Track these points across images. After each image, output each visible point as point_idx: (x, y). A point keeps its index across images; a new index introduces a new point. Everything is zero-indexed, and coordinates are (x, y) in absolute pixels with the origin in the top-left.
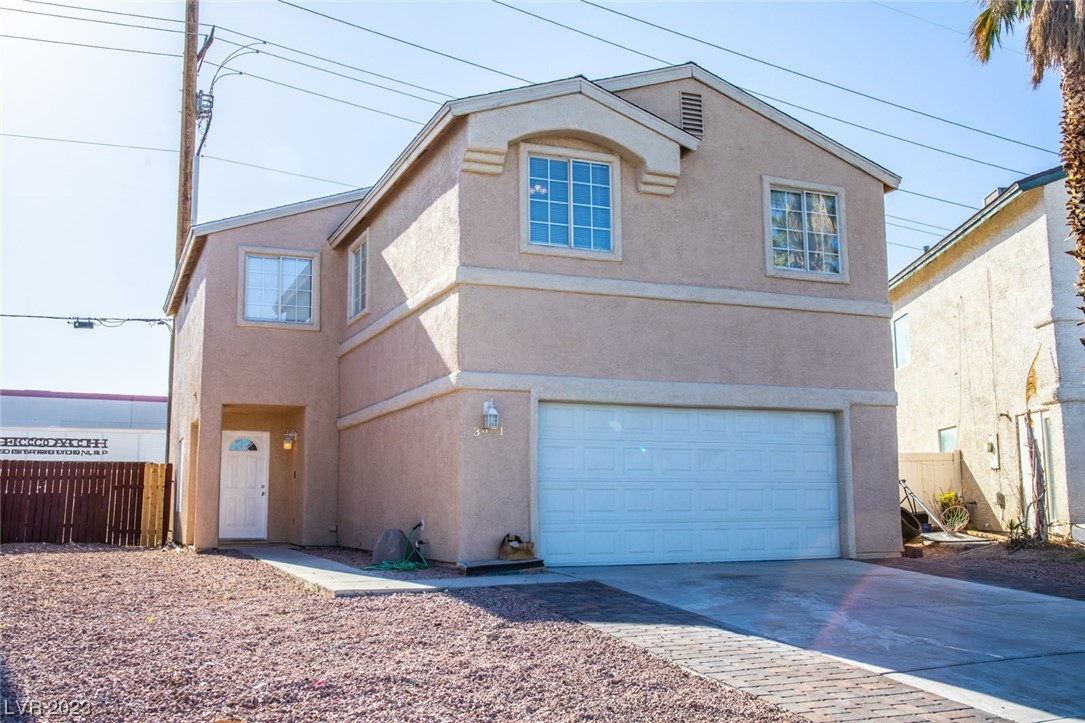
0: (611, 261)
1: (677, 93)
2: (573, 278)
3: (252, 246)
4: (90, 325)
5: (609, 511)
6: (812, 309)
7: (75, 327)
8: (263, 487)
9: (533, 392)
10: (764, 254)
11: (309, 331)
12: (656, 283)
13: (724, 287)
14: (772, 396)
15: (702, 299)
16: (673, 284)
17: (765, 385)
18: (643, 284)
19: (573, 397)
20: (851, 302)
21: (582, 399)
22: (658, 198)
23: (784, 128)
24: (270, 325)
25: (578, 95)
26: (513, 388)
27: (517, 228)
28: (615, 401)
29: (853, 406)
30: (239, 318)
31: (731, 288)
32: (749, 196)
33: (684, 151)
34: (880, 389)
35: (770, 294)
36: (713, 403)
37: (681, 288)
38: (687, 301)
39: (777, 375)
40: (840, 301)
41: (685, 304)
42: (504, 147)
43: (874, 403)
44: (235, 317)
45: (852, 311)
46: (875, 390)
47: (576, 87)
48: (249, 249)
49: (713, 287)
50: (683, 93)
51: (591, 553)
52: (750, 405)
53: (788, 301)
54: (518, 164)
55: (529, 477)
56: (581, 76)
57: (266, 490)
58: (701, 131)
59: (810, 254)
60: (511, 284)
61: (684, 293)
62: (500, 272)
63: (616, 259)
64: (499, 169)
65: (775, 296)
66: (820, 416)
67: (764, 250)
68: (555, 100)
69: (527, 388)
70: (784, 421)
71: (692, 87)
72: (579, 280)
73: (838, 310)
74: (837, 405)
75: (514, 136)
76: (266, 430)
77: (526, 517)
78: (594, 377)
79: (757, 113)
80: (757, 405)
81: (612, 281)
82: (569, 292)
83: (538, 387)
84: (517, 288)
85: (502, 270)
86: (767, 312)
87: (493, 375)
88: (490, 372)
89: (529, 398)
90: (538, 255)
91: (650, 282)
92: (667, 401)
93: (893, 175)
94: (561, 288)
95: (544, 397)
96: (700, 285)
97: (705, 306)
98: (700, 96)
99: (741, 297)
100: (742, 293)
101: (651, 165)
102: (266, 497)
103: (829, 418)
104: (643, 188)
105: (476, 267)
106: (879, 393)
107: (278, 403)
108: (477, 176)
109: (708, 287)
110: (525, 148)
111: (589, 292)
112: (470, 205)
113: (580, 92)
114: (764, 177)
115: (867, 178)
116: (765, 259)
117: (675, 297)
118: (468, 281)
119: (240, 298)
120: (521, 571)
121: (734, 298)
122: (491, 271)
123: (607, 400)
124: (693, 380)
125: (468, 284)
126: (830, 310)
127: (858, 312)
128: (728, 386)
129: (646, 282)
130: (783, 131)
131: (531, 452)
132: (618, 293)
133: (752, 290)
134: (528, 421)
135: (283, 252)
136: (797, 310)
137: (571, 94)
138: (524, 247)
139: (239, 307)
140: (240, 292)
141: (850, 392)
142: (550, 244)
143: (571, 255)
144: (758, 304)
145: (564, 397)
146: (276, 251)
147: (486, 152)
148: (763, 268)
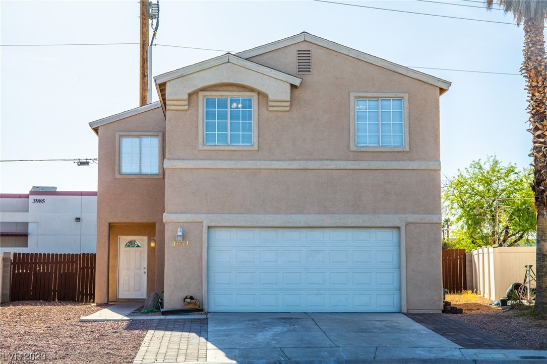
0: (251, 151)
1: (295, 51)
2: (228, 162)
3: (123, 131)
4: (87, 163)
5: (251, 284)
6: (381, 168)
7: (78, 165)
8: (145, 268)
9: (205, 223)
10: (350, 138)
11: (157, 179)
12: (279, 160)
13: (322, 160)
14: (351, 220)
15: (307, 167)
16: (289, 160)
17: (348, 214)
18: (270, 162)
19: (227, 224)
20: (409, 162)
21: (232, 225)
22: (281, 113)
23: (366, 62)
24: (134, 177)
25: (229, 64)
26: (194, 221)
27: (197, 138)
28: (251, 226)
29: (407, 224)
30: (117, 173)
31: (327, 160)
32: (341, 105)
33: (293, 87)
34: (429, 213)
35: (353, 162)
36: (311, 225)
37: (294, 162)
38: (297, 169)
39: (356, 207)
40: (402, 163)
41: (297, 171)
42: (186, 97)
43: (423, 222)
44: (115, 173)
45: (410, 168)
46: (425, 214)
47: (227, 59)
48: (121, 133)
49: (316, 160)
50: (298, 51)
51: (239, 306)
52: (336, 225)
53: (364, 165)
54: (198, 103)
55: (202, 266)
56: (229, 53)
57: (146, 270)
58: (310, 71)
59: (382, 135)
60: (194, 167)
61: (295, 165)
62: (187, 161)
63: (254, 149)
64: (186, 108)
65: (355, 162)
66: (389, 230)
67: (349, 136)
68: (215, 68)
69: (201, 220)
70: (363, 234)
71: (304, 47)
72: (232, 162)
73: (399, 168)
74: (397, 224)
75: (191, 90)
76: (145, 235)
77: (201, 287)
78: (240, 213)
79: (348, 55)
80: (340, 225)
81: (251, 161)
82: (226, 169)
83: (206, 220)
84: (197, 169)
85: (189, 160)
86: (351, 172)
87: (183, 215)
88: (181, 213)
89: (202, 226)
90: (209, 150)
91: (275, 160)
92: (283, 225)
93: (445, 82)
94: (222, 167)
95: (210, 225)
96: (307, 160)
97: (310, 171)
98: (310, 51)
99: (333, 165)
100: (333, 162)
101: (270, 97)
102: (146, 274)
103: (395, 231)
104: (270, 109)
105: (175, 159)
106: (427, 216)
107: (139, 221)
108: (175, 112)
109: (311, 160)
110: (201, 94)
111: (238, 168)
112: (171, 127)
113: (229, 62)
114: (351, 94)
115: (426, 86)
116: (349, 141)
117: (290, 167)
118: (169, 167)
119: (117, 162)
120: (190, 313)
121: (328, 165)
122: (182, 161)
123: (247, 225)
124: (301, 213)
125: (170, 169)
126: (393, 168)
127: (414, 168)
128: (322, 215)
129: (272, 160)
130: (366, 64)
131: (203, 253)
132: (255, 168)
133: (341, 160)
134: (202, 237)
135: (142, 133)
136: (371, 170)
137: (223, 64)
138: (201, 147)
139: (117, 167)
140: (117, 158)
141: (406, 215)
142: (217, 144)
143: (227, 149)
144: (343, 168)
145: (222, 224)
146: (137, 133)
147: (177, 100)
148: (348, 147)
